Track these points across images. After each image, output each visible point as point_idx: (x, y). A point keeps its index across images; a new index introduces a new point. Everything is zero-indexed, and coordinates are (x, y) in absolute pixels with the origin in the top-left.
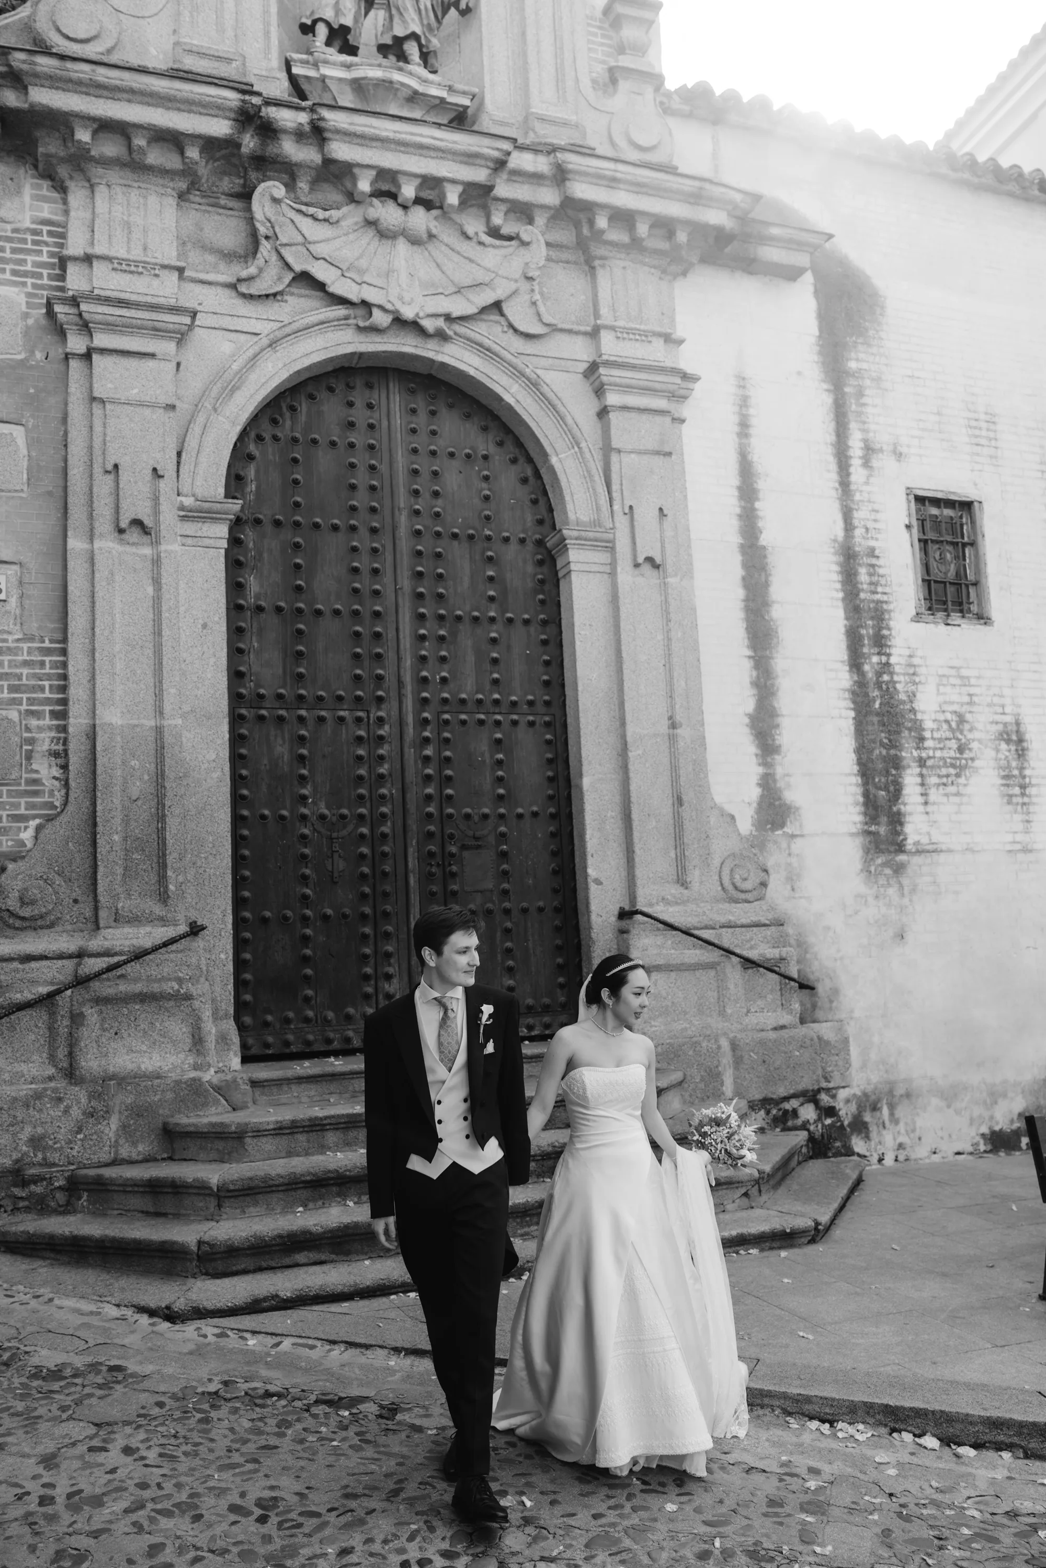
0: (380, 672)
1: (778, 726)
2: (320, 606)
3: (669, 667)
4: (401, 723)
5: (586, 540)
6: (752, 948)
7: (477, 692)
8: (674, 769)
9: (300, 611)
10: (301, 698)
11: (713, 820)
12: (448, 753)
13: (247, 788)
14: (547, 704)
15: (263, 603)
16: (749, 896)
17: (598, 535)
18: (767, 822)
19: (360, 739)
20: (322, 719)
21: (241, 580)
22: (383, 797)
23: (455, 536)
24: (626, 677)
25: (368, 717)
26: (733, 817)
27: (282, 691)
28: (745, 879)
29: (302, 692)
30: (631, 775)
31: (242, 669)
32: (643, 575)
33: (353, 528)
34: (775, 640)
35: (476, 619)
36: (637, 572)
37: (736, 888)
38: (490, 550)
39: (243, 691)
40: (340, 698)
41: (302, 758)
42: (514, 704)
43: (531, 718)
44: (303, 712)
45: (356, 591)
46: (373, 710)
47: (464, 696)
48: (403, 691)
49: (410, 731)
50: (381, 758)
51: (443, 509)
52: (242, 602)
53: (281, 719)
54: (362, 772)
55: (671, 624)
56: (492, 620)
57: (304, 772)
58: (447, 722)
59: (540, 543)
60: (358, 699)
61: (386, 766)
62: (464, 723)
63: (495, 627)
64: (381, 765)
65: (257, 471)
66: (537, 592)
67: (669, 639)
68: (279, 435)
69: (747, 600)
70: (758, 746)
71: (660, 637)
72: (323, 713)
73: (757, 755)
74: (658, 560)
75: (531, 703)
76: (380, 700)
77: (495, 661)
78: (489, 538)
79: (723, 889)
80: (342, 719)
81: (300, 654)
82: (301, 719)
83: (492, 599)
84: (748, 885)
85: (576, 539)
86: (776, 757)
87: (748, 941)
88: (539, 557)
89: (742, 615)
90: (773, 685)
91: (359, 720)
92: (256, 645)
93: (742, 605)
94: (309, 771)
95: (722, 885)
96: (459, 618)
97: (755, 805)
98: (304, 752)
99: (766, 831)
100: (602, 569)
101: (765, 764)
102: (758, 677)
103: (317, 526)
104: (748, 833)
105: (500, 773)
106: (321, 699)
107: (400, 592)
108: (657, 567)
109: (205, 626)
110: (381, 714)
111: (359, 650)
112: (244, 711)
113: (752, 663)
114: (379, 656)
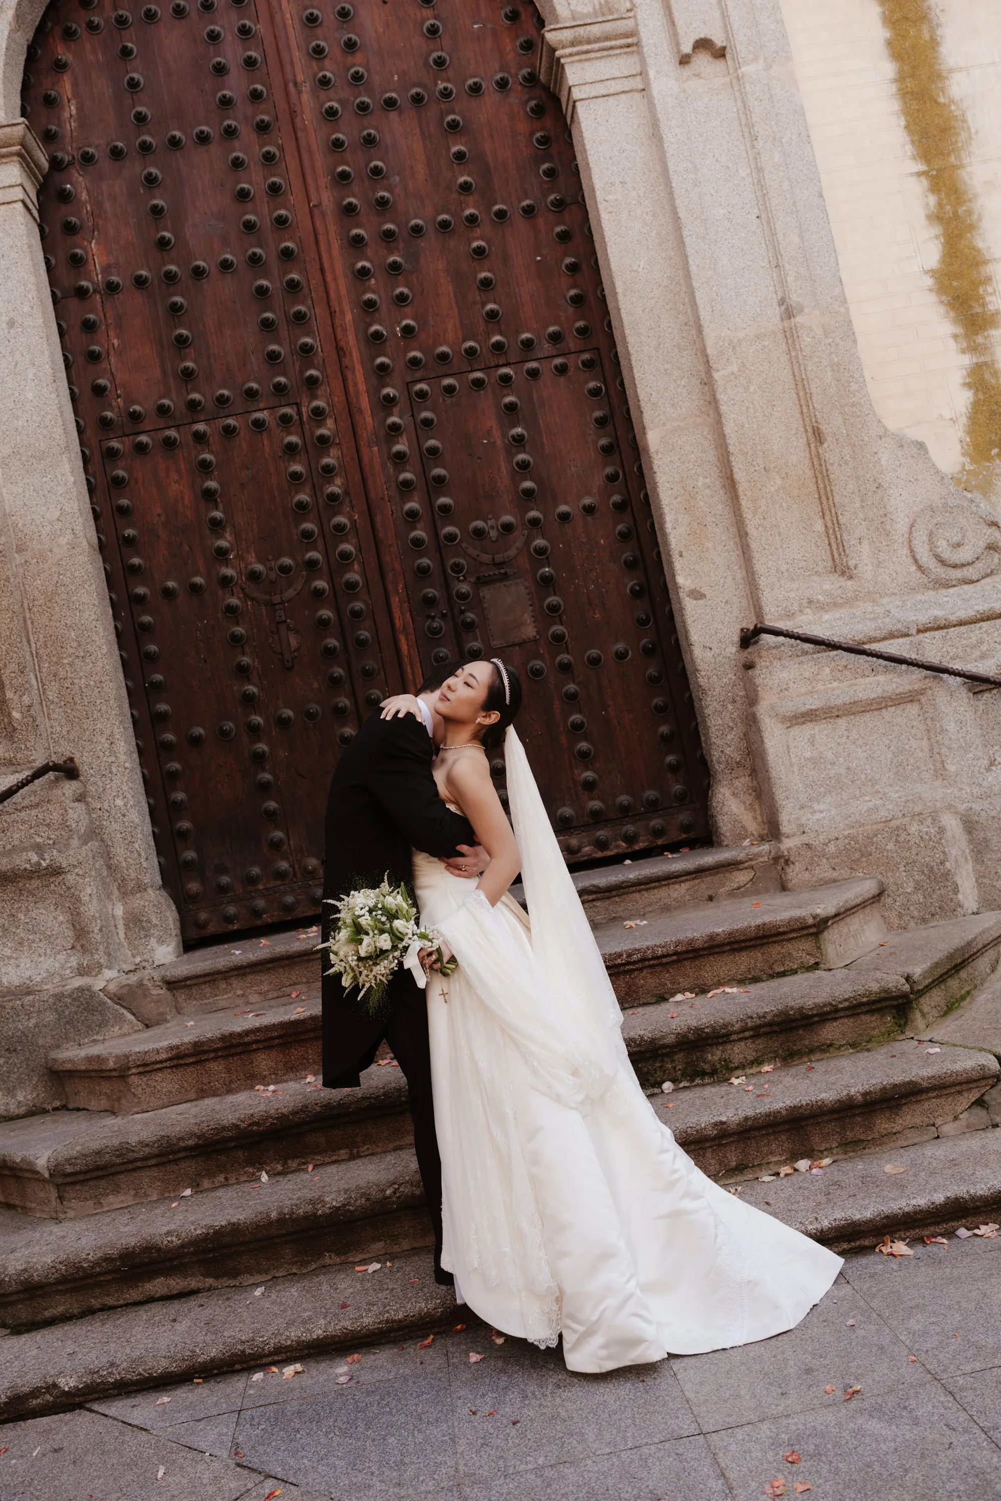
0: (308, 340)
1: (988, 280)
2: (201, 263)
3: (766, 217)
4: (351, 410)
5: (589, 42)
6: (983, 656)
7: (464, 340)
8: (801, 385)
9: (170, 277)
10: (193, 405)
11: (885, 458)
12: (432, 442)
13: (138, 554)
14: (582, 331)
15: (115, 278)
16: (969, 573)
17: (608, 27)
18: (992, 444)
19: (291, 449)
20: (229, 431)
21: (79, 251)
22: (339, 528)
23: (391, 103)
24: (690, 251)
25: (299, 413)
26: (921, 446)
27: (166, 402)
28: (959, 545)
29: (196, 396)
30: (723, 409)
31: (102, 381)
32: (698, 76)
33: (230, 133)
34: (963, 136)
35: (445, 225)
36: (687, 71)
37: (943, 563)
38: (453, 112)
39: (109, 414)
40: (251, 394)
41: (209, 495)
42: (528, 344)
43: (558, 361)
44: (201, 427)
45: (249, 226)
46: (305, 401)
47: (444, 349)
48: (346, 361)
49: (367, 420)
50: (328, 469)
51: (367, 67)
52: (84, 283)
53: (169, 443)
54: (303, 497)
55: (760, 144)
56: (472, 219)
57: (218, 514)
58: (422, 394)
59: (532, 79)
60: (279, 389)
61: (338, 481)
62: (450, 389)
63: (478, 232)
64: (330, 482)
65: (75, 84)
66: (538, 161)
67: (760, 170)
68: (96, 19)
69: (901, 78)
70: (955, 321)
71: (743, 172)
72: (231, 421)
73: (955, 337)
74: (719, 42)
75: (555, 338)
76: (312, 382)
77: (486, 284)
78: (446, 94)
79: (919, 567)
80: (259, 424)
81: (181, 341)
82: (199, 437)
83: (466, 188)
84: (964, 554)
85: (573, 44)
86: (992, 332)
87: (974, 647)
88: (533, 103)
89: (895, 105)
90: (970, 213)
91: (285, 420)
92: (116, 342)
93: (894, 88)
94: (224, 512)
95: (916, 561)
96: (417, 230)
97: (964, 420)
98: (212, 484)
99: (989, 459)
100: (627, 85)
101: (973, 348)
102: (940, 205)
103: (175, 143)
104: (958, 468)
105: (521, 457)
106: (222, 401)
107: (316, 211)
108: (720, 54)
109: (11, 324)
110: (319, 403)
111: (269, 315)
112: (115, 444)
113: (925, 182)
114: (300, 317)
